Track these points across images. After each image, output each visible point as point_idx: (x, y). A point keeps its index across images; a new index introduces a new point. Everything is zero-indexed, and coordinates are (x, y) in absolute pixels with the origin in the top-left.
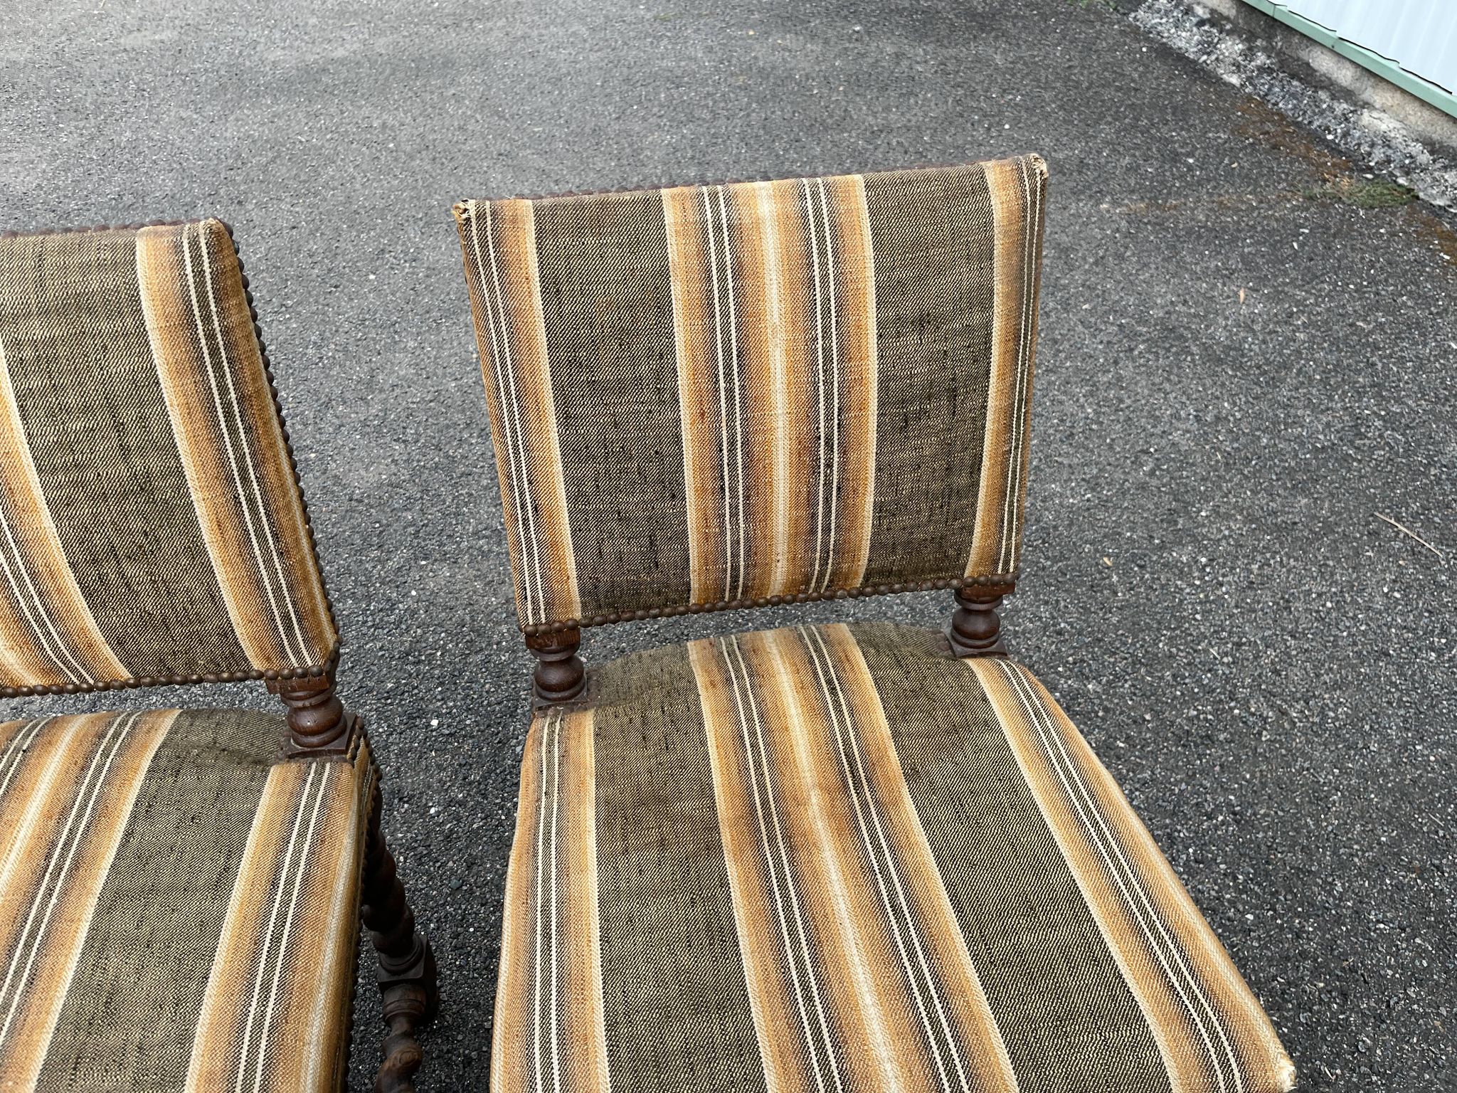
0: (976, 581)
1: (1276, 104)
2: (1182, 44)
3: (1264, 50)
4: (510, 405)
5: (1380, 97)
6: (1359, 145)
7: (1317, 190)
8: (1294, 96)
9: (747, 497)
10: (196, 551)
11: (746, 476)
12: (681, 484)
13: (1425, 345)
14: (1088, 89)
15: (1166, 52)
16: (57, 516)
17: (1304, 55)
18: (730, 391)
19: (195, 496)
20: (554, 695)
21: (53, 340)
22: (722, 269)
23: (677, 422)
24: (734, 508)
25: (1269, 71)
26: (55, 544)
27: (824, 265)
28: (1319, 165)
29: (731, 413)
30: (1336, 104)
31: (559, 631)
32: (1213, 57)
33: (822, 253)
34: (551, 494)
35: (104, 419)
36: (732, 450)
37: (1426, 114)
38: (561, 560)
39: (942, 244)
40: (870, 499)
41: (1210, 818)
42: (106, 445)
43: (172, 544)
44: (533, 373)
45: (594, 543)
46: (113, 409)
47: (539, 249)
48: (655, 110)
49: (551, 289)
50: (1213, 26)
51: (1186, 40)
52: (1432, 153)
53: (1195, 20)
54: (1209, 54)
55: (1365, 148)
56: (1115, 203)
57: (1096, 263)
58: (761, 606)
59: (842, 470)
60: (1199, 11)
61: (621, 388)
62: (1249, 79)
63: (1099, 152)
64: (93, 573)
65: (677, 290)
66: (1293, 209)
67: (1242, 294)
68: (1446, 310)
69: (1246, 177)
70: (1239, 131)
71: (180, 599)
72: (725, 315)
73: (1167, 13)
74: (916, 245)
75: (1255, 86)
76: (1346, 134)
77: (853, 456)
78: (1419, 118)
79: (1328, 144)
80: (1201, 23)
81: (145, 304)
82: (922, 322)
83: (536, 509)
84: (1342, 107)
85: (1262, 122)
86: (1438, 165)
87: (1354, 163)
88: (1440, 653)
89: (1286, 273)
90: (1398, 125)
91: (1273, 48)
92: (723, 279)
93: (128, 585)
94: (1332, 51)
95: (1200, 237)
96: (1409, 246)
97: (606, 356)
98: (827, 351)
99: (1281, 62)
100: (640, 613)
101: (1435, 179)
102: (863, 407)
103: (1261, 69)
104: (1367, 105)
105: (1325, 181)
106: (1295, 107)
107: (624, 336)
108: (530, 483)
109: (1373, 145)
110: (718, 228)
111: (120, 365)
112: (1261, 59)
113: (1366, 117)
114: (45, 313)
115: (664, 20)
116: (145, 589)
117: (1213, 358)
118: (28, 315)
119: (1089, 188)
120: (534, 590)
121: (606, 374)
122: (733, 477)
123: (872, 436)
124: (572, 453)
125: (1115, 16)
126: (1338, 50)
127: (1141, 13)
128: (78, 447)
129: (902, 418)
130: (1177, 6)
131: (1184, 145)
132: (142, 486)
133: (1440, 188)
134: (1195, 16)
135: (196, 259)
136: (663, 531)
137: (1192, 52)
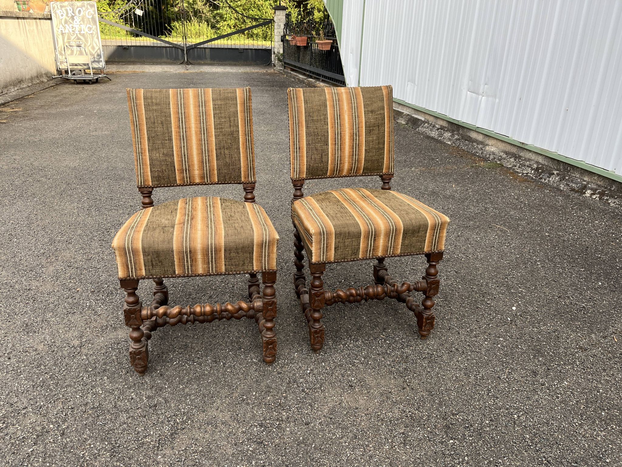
0: (385, 174)
1: (462, 148)
2: (433, 135)
3: (457, 134)
4: (296, 126)
5: (491, 142)
6: (486, 155)
7: (474, 165)
8: (466, 145)
9: (340, 146)
10: (238, 149)
11: (340, 141)
12: (328, 142)
13: (505, 194)
14: (405, 145)
15: (428, 137)
16: (216, 138)
17: (468, 134)
18: (338, 123)
19: (240, 137)
20: (298, 198)
21: (221, 105)
22: (336, 100)
23: (328, 128)
24: (338, 148)
25: (459, 139)
26: (214, 144)
27: (354, 100)
28: (474, 160)
29: (338, 127)
30: (478, 146)
31: (300, 180)
33: (354, 98)
34: (303, 144)
35: (228, 119)
36: (338, 135)
37: (504, 144)
38: (303, 160)
39: (375, 98)
40: (364, 148)
41: (449, 272)
42: (227, 125)
43: (234, 146)
44: (301, 118)
45: (310, 155)
46: (230, 118)
47: (304, 95)
49: (306, 102)
50: (441, 129)
51: (434, 134)
52: (506, 154)
53: (436, 129)
54: (441, 137)
55: (488, 156)
56: (416, 168)
58: (342, 177)
59: (359, 141)
60: (437, 126)
61: (317, 121)
62: (453, 142)
63: (410, 158)
64: (219, 151)
65: (328, 103)
66: (467, 169)
67: (454, 186)
68: (511, 188)
69: (454, 163)
70: (451, 154)
71: (234, 159)
72: (337, 108)
73: (428, 128)
74: (370, 98)
75: (455, 144)
76: (482, 153)
77: (360, 138)
78: (502, 146)
79: (477, 156)
80: (438, 129)
81: (238, 99)
82: (372, 112)
83: (299, 148)
84: (480, 146)
85: (458, 152)
86: (508, 157)
87: (485, 159)
88: (507, 246)
89: (466, 182)
90: (496, 149)
91: (459, 134)
92: (336, 102)
93: (225, 155)
94: (476, 131)
95: (441, 175)
96: (501, 176)
97: (315, 115)
98: (355, 116)
99: (462, 137)
100: (317, 177)
101: (508, 161)
102: (362, 127)
103: (457, 139)
104: (487, 145)
105: (476, 163)
106: (467, 148)
107: (319, 111)
108: (299, 142)
109: (490, 155)
110: (335, 93)
111: (232, 110)
112: (456, 137)
113: (487, 148)
114: (220, 100)
115: (271, 130)
116: (227, 156)
117: (446, 198)
118: (217, 100)
119: (408, 165)
120: (297, 169)
121: (315, 118)
122: (338, 141)
123: (364, 134)
124: (308, 134)
125: (412, 129)
126: (477, 130)
127: (420, 128)
128: (222, 125)
129: (369, 131)
130: (430, 125)
131: (435, 156)
132: (232, 133)
133: (510, 163)
134: (436, 127)
135: (247, 92)
136: (324, 153)
137: (436, 137)
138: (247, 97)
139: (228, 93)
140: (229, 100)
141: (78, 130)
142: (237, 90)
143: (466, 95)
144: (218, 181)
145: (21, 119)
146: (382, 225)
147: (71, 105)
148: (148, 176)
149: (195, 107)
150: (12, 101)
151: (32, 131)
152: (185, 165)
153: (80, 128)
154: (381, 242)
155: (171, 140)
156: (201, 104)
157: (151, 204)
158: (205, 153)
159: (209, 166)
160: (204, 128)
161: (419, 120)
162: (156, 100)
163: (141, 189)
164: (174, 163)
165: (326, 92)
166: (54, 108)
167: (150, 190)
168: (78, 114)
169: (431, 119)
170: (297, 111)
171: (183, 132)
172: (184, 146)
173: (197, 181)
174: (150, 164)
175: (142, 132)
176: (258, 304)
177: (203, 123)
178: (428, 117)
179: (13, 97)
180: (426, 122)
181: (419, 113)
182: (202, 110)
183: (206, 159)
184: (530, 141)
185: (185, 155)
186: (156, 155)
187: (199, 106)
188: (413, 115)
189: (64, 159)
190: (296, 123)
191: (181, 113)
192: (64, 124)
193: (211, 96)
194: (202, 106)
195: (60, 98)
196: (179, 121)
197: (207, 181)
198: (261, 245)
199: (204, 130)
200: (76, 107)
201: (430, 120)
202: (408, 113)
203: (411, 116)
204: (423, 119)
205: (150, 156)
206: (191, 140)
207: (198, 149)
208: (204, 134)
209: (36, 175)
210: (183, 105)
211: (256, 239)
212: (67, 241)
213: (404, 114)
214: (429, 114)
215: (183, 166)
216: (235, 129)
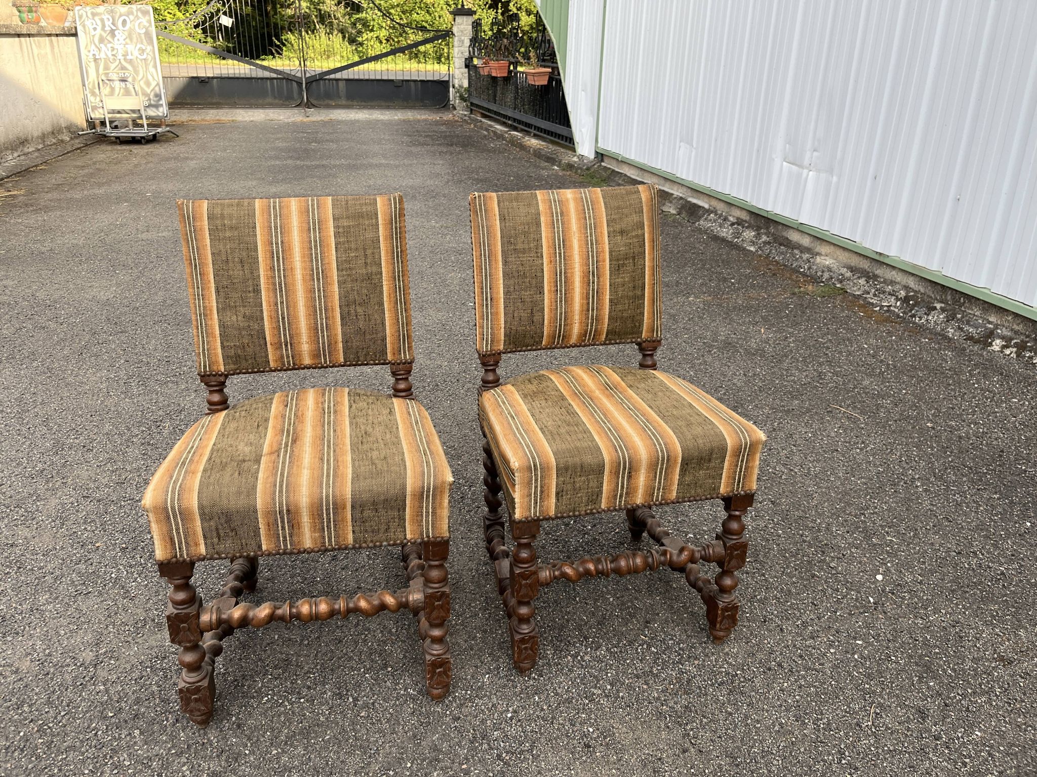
0: (646, 340)
1: (774, 258)
2: (724, 235)
3: (765, 234)
4: (485, 260)
5: (824, 249)
6: (816, 272)
7: (796, 290)
8: (782, 253)
9: (565, 294)
10: (381, 304)
11: (565, 286)
12: (543, 287)
13: (852, 346)
14: (677, 253)
15: (716, 238)
16: (340, 287)
17: (785, 234)
18: (560, 254)
19: (384, 283)
20: (491, 385)
21: (349, 226)
22: (557, 213)
23: (542, 264)
24: (561, 298)
25: (769, 243)
26: (337, 297)
27: (589, 213)
28: (797, 281)
29: (560, 262)
30: (803, 255)
31: (494, 355)
32: (740, 239)
33: (589, 209)
34: (498, 293)
35: (361, 253)
36: (560, 275)
37: (847, 254)
38: (498, 320)
40: (608, 297)
42: (361, 262)
43: (374, 301)
44: (495, 247)
45: (511, 312)
46: (365, 249)
47: (499, 206)
49: (503, 219)
50: (739, 225)
51: (726, 232)
52: (851, 272)
53: (729, 223)
54: (738, 238)
55: (819, 274)
56: (696, 297)
57: (689, 320)
58: (568, 348)
59: (598, 285)
60: (731, 219)
61: (524, 251)
62: (760, 248)
63: (686, 278)
64: (346, 309)
65: (542, 219)
66: (785, 298)
67: (762, 330)
68: (862, 334)
69: (762, 287)
70: (756, 269)
71: (373, 322)
72: (558, 228)
73: (715, 221)
74: (618, 208)
75: (763, 251)
76: (809, 268)
77: (601, 279)
78: (843, 257)
79: (801, 273)
80: (733, 224)
81: (379, 216)
82: (622, 232)
83: (491, 299)
84: (806, 256)
85: (768, 265)
86: (855, 277)
87: (815, 280)
88: (861, 449)
89: (783, 322)
90: (834, 261)
91: (770, 233)
92: (557, 216)
93: (356, 316)
94: (798, 230)
95: (740, 309)
96: (843, 311)
97: (520, 240)
98: (591, 241)
99: (774, 238)
100: (524, 348)
101: (854, 283)
102: (604, 261)
103: (765, 243)
104: (818, 254)
105: (800, 287)
106: (783, 259)
107: (526, 234)
108: (490, 289)
109: (823, 272)
110: (555, 201)
111: (369, 235)
112: (764, 238)
113: (818, 259)
114: (348, 217)
115: (447, 227)
116: (361, 318)
117: (749, 353)
118: (342, 218)
119: (683, 292)
120: (487, 335)
121: (520, 246)
122: (561, 286)
123: (608, 272)
124: (506, 275)
125: (688, 224)
126: (800, 229)
127: (702, 222)
128: (351, 262)
129: (617, 265)
130: (719, 217)
131: (729, 274)
132: (369, 277)
133: (857, 287)
134: (729, 221)
135: (395, 203)
136: (536, 307)
137: (729, 238)
138: (395, 211)
139: (361, 205)
140: (363, 217)
141: (117, 230)
142: (378, 199)
143: (781, 167)
144: (345, 361)
145: (22, 210)
146: (642, 450)
147: (109, 183)
148: (216, 355)
149: (301, 231)
150: (8, 177)
151: (39, 232)
152: (285, 335)
153: (121, 225)
154: (641, 479)
155: (257, 291)
156: (312, 226)
157: (223, 404)
158: (321, 314)
159: (328, 336)
160: (317, 269)
161: (700, 207)
162: (231, 220)
163: (204, 378)
164: (264, 332)
165: (539, 198)
166: (79, 189)
167: (222, 379)
168: (119, 200)
169: (720, 207)
170: (488, 233)
171: (279, 277)
172: (282, 303)
173: (307, 361)
174: (220, 334)
175: (206, 277)
176: (416, 596)
177: (317, 261)
178: (714, 203)
179: (10, 168)
180: (712, 212)
181: (700, 195)
182: (315, 237)
183: (322, 324)
184: (893, 250)
185: (283, 318)
186: (232, 319)
187: (309, 229)
188: (690, 199)
189: (89, 285)
190: (485, 256)
191: (277, 244)
192: (94, 219)
193: (330, 211)
194: (314, 229)
195: (91, 171)
196: (273, 257)
197: (325, 362)
198: (420, 496)
199: (318, 273)
200: (116, 187)
201: (718, 208)
202: (681, 195)
203: (686, 200)
204: (706, 206)
205: (220, 321)
206: (294, 292)
207: (307, 307)
208: (318, 279)
209: (40, 316)
210: (278, 229)
211: (411, 484)
212: (84, 447)
213: (675, 196)
214: (717, 198)
215: (280, 337)
216: (374, 269)
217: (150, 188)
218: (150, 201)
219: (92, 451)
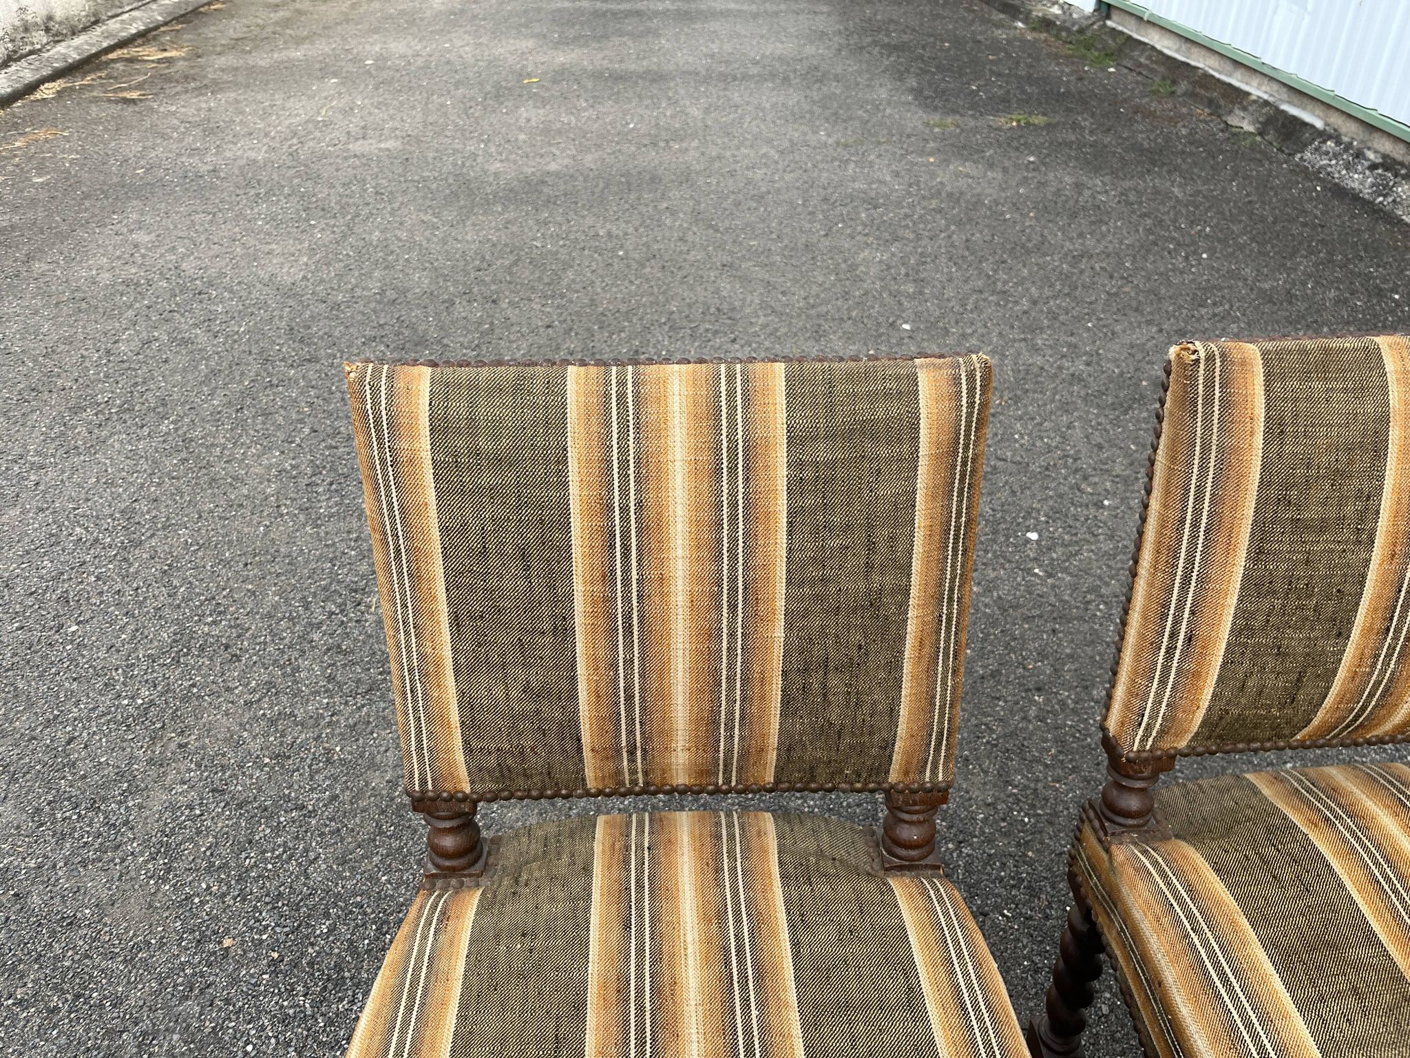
2: (1356, 185)
10: (895, 665)
12: (1350, 623)
14: (1274, 223)
15: (1340, 192)
16: (789, 627)
20: (1131, 822)
21: (832, 465)
23: (1367, 562)
24: (1391, 649)
26: (778, 652)
31: (1158, 758)
32: (1390, 199)
35: (860, 536)
42: (855, 562)
43: (878, 657)
46: (870, 529)
47: (1267, 391)
48: (860, 228)
49: (1276, 429)
50: (1387, 169)
51: (1359, 181)
53: (1366, 164)
54: (1385, 196)
60: (1371, 155)
61: (1322, 527)
63: (1304, 284)
64: (800, 681)
65: (1395, 435)
71: (866, 709)
73: (1335, 156)
80: (1373, 167)
81: (923, 432)
83: (1189, 639)
93: (825, 695)
100: (1241, 746)
108: (1193, 613)
111: (886, 488)
114: (831, 436)
116: (837, 700)
118: (815, 439)
119: (1304, 317)
124: (1252, 587)
125: (1281, 156)
127: (1307, 155)
128: (828, 563)
130: (1346, 150)
131: (1385, 281)
132: (874, 602)
134: (1367, 159)
135: (971, 391)
136: (1316, 668)
137: (1366, 193)
138: (970, 415)
139: (873, 397)
140: (874, 437)
141: (318, 134)
142: (924, 380)
144: (778, 780)
145: (179, 88)
147: (310, 38)
148: (452, 764)
149: (695, 471)
150: (166, 24)
151: (197, 132)
152: (631, 732)
153: (326, 124)
155: (563, 630)
156: (727, 461)
158: (731, 688)
159: (742, 738)
160: (733, 580)
161: (1305, 124)
162: (496, 437)
163: (421, 801)
164: (577, 727)
165: (1389, 363)
166: (267, 48)
167: (466, 807)
168: (325, 71)
169: (1349, 130)
170: (1219, 470)
171: (627, 599)
172: (629, 662)
173: (681, 778)
174: (463, 723)
175: (425, 586)
177: (733, 558)
178: (1336, 121)
179: (171, 9)
180: (1330, 137)
181: (1305, 100)
182: (733, 495)
183: (731, 713)
185: (629, 698)
186: (491, 691)
187: (718, 470)
188: (1284, 107)
189: (267, 248)
191: (624, 509)
192: (283, 109)
193: (781, 416)
194: (733, 470)
195: (288, 14)
196: (612, 546)
197: (727, 781)
199: (733, 590)
200: (322, 47)
201: (1343, 130)
202: (1266, 97)
203: (1277, 108)
204: (1319, 124)
205: (462, 694)
206: (665, 636)
207: (695, 673)
208: (733, 607)
209: (182, 315)
210: (631, 468)
212: (227, 647)
213: (1254, 98)
214: (1343, 113)
215: (618, 736)
216: (889, 580)
217: (372, 47)
218: (371, 75)
219: (239, 659)
